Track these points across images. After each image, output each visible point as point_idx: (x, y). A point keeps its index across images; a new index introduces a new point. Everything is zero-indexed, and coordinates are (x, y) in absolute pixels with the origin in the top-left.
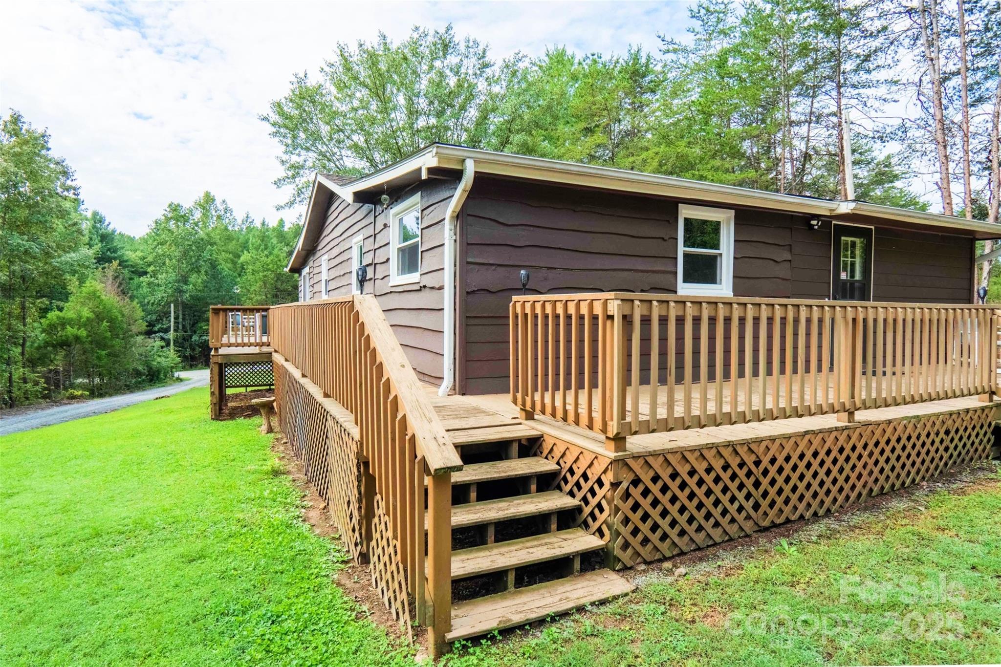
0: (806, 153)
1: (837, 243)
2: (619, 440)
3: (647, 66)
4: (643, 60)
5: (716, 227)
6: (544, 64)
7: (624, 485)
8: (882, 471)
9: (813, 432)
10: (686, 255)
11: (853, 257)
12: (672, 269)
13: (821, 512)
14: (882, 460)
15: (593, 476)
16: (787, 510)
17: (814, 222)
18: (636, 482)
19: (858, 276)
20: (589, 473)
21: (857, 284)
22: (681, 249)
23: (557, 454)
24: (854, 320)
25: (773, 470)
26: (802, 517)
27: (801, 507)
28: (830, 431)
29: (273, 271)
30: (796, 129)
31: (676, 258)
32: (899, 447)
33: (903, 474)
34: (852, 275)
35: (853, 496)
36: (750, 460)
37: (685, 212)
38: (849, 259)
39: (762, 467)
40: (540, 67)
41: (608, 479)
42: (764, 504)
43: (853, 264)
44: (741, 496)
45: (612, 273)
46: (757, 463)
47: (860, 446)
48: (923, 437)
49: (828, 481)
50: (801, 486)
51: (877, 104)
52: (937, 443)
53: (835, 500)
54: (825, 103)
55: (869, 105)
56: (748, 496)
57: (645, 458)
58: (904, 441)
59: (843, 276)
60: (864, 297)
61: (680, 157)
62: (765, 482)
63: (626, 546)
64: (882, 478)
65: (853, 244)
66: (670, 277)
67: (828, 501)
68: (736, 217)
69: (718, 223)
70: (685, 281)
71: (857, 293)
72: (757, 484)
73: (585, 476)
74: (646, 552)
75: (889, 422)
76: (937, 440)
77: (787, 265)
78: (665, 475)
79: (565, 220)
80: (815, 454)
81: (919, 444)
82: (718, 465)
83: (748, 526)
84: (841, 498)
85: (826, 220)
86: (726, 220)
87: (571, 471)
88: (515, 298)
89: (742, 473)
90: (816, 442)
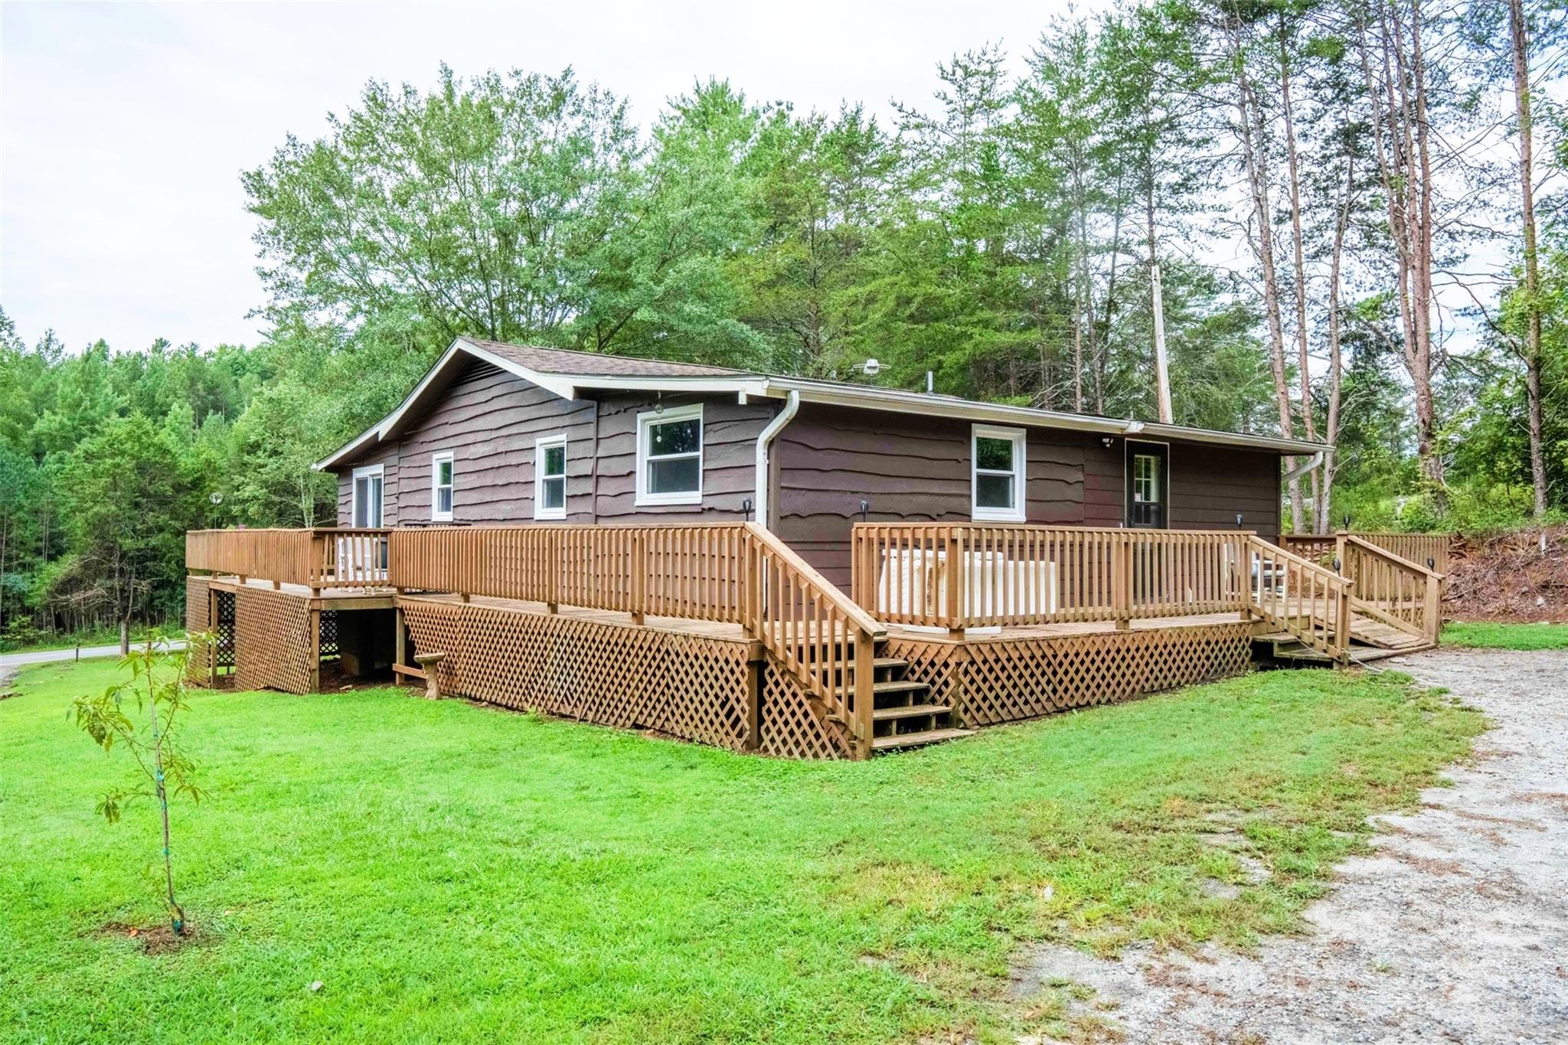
0: (1111, 300)
1: (1131, 460)
2: (958, 631)
3: (870, 138)
4: (864, 128)
5: (1007, 445)
6: (690, 106)
7: (965, 665)
8: (1152, 671)
9: (1097, 635)
10: (980, 477)
11: (1148, 476)
12: (966, 492)
13: (1103, 701)
14: (1152, 662)
15: (938, 662)
16: (1077, 696)
17: (1106, 440)
18: (972, 662)
19: (1154, 498)
20: (936, 660)
21: (1153, 508)
22: (975, 471)
23: (905, 651)
24: (1126, 544)
25: (1066, 663)
26: (1088, 704)
27: (1088, 694)
28: (1109, 635)
29: (133, 457)
30: (1094, 260)
31: (970, 481)
32: (1165, 653)
33: (1170, 676)
34: (1147, 496)
35: (1128, 690)
36: (1049, 653)
37: (978, 432)
38: (1143, 479)
39: (1058, 660)
40: (685, 112)
41: (952, 662)
42: (1060, 689)
43: (1148, 484)
44: (1043, 681)
45: (910, 497)
46: (1055, 656)
47: (1133, 649)
48: (1186, 646)
49: (1108, 676)
50: (1088, 677)
51: (1203, 239)
52: (1199, 652)
53: (1114, 692)
54: (1134, 223)
55: (1192, 239)
56: (1049, 682)
57: (978, 646)
58: (1170, 647)
59: (1138, 498)
60: (1161, 524)
61: (929, 300)
62: (1061, 671)
63: (966, 710)
64: (1152, 678)
65: (1148, 462)
66: (964, 500)
67: (1109, 692)
68: (1028, 437)
69: (1010, 442)
70: (978, 505)
71: (1153, 518)
72: (1055, 673)
73: (932, 664)
74: (979, 716)
75: (1157, 630)
76: (1199, 649)
77: (1079, 486)
78: (991, 658)
79: (867, 443)
80: (1098, 653)
81: (1183, 651)
82: (1027, 654)
83: (1049, 706)
84: (1119, 691)
85: (1118, 439)
86: (1018, 440)
87: (919, 663)
88: (856, 524)
89: (1044, 663)
90: (1099, 642)
